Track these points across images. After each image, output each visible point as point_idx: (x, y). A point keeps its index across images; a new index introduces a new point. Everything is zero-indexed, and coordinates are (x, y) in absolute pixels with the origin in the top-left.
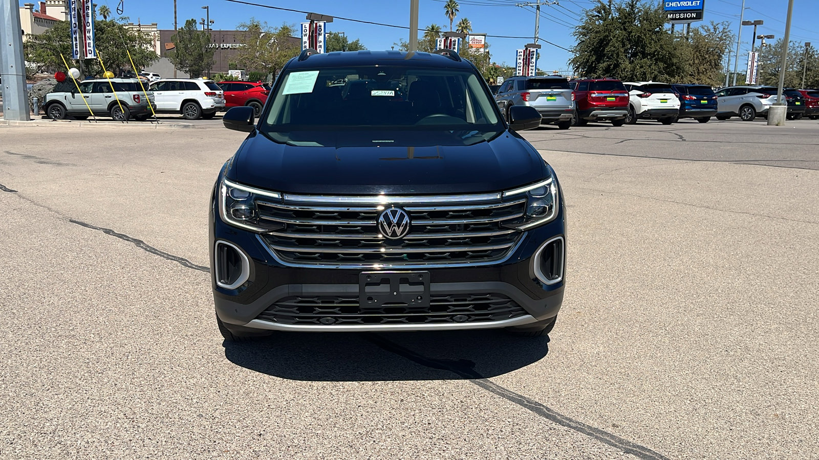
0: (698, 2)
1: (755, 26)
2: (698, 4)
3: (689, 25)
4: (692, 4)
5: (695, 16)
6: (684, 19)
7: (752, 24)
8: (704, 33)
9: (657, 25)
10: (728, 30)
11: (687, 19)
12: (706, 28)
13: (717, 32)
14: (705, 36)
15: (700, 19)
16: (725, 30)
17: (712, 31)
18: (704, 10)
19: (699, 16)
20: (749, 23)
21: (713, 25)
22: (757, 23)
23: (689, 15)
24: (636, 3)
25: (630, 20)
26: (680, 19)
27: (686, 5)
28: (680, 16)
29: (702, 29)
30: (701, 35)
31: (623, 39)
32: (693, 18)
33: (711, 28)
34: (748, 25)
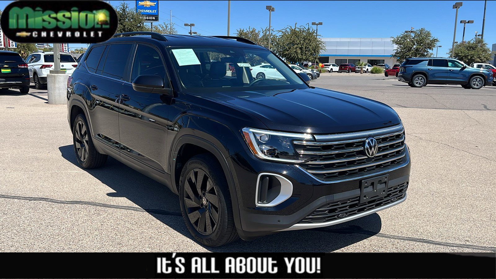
0: (156, 11)
1: (191, 27)
2: (155, 12)
3: (152, 23)
4: (152, 12)
5: (154, 19)
6: (148, 20)
7: (189, 26)
8: (161, 29)
9: (139, 23)
10: (173, 28)
11: (150, 20)
12: (162, 26)
13: (168, 29)
14: (162, 30)
15: (157, 20)
16: (172, 28)
17: (165, 28)
18: (159, 15)
19: (157, 19)
20: (188, 25)
21: (165, 24)
22: (192, 25)
23: (151, 18)
24: (126, 9)
25: (123, 18)
26: (146, 20)
27: (149, 12)
28: (146, 18)
29: (159, 27)
30: (159, 30)
31: (121, 29)
32: (154, 20)
33: (164, 26)
34: (187, 26)
